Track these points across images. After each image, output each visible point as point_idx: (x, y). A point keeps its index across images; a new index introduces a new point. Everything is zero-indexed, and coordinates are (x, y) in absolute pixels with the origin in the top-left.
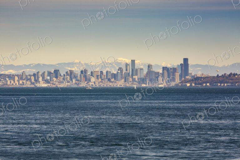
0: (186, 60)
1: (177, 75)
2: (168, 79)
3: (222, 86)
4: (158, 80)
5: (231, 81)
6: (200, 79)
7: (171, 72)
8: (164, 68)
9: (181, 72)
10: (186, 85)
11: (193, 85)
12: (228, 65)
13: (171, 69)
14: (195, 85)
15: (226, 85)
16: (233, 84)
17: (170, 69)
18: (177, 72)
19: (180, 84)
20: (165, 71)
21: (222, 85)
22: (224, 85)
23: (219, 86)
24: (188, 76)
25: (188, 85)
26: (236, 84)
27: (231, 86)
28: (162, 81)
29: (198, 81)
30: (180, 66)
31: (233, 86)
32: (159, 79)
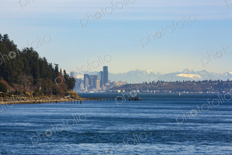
0: (105, 68)
1: (98, 82)
2: (89, 85)
3: (152, 93)
4: (80, 87)
5: (159, 88)
6: (130, 86)
7: (92, 79)
8: (85, 76)
9: (101, 79)
10: (117, 92)
11: (124, 91)
12: (124, 73)
13: (92, 76)
14: (125, 91)
15: (155, 91)
16: (162, 91)
17: (90, 76)
18: (97, 79)
19: (111, 91)
20: (86, 78)
21: (151, 91)
22: (153, 92)
23: (148, 93)
24: (108, 83)
25: (119, 91)
26: (165, 91)
27: (160, 92)
28: (84, 88)
29: (128, 88)
30: (100, 73)
31: (161, 92)
32: (81, 85)
